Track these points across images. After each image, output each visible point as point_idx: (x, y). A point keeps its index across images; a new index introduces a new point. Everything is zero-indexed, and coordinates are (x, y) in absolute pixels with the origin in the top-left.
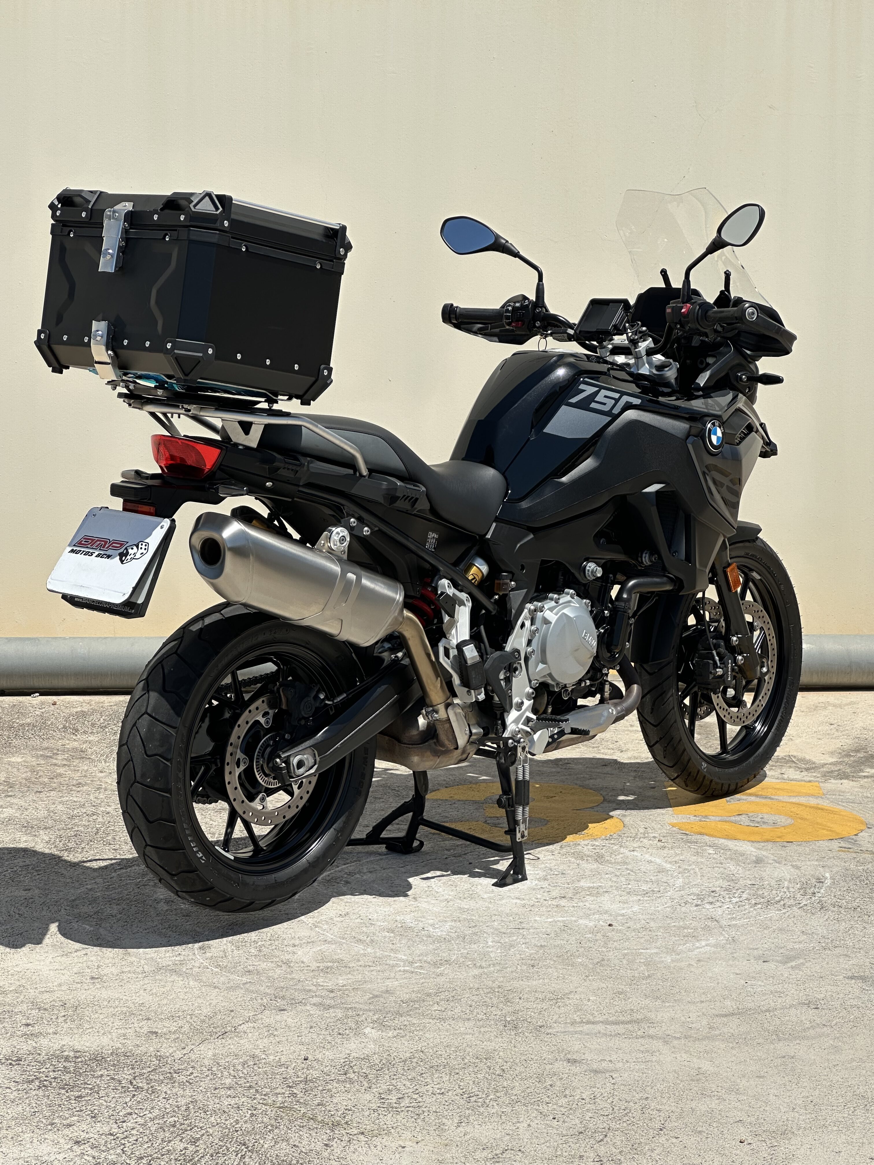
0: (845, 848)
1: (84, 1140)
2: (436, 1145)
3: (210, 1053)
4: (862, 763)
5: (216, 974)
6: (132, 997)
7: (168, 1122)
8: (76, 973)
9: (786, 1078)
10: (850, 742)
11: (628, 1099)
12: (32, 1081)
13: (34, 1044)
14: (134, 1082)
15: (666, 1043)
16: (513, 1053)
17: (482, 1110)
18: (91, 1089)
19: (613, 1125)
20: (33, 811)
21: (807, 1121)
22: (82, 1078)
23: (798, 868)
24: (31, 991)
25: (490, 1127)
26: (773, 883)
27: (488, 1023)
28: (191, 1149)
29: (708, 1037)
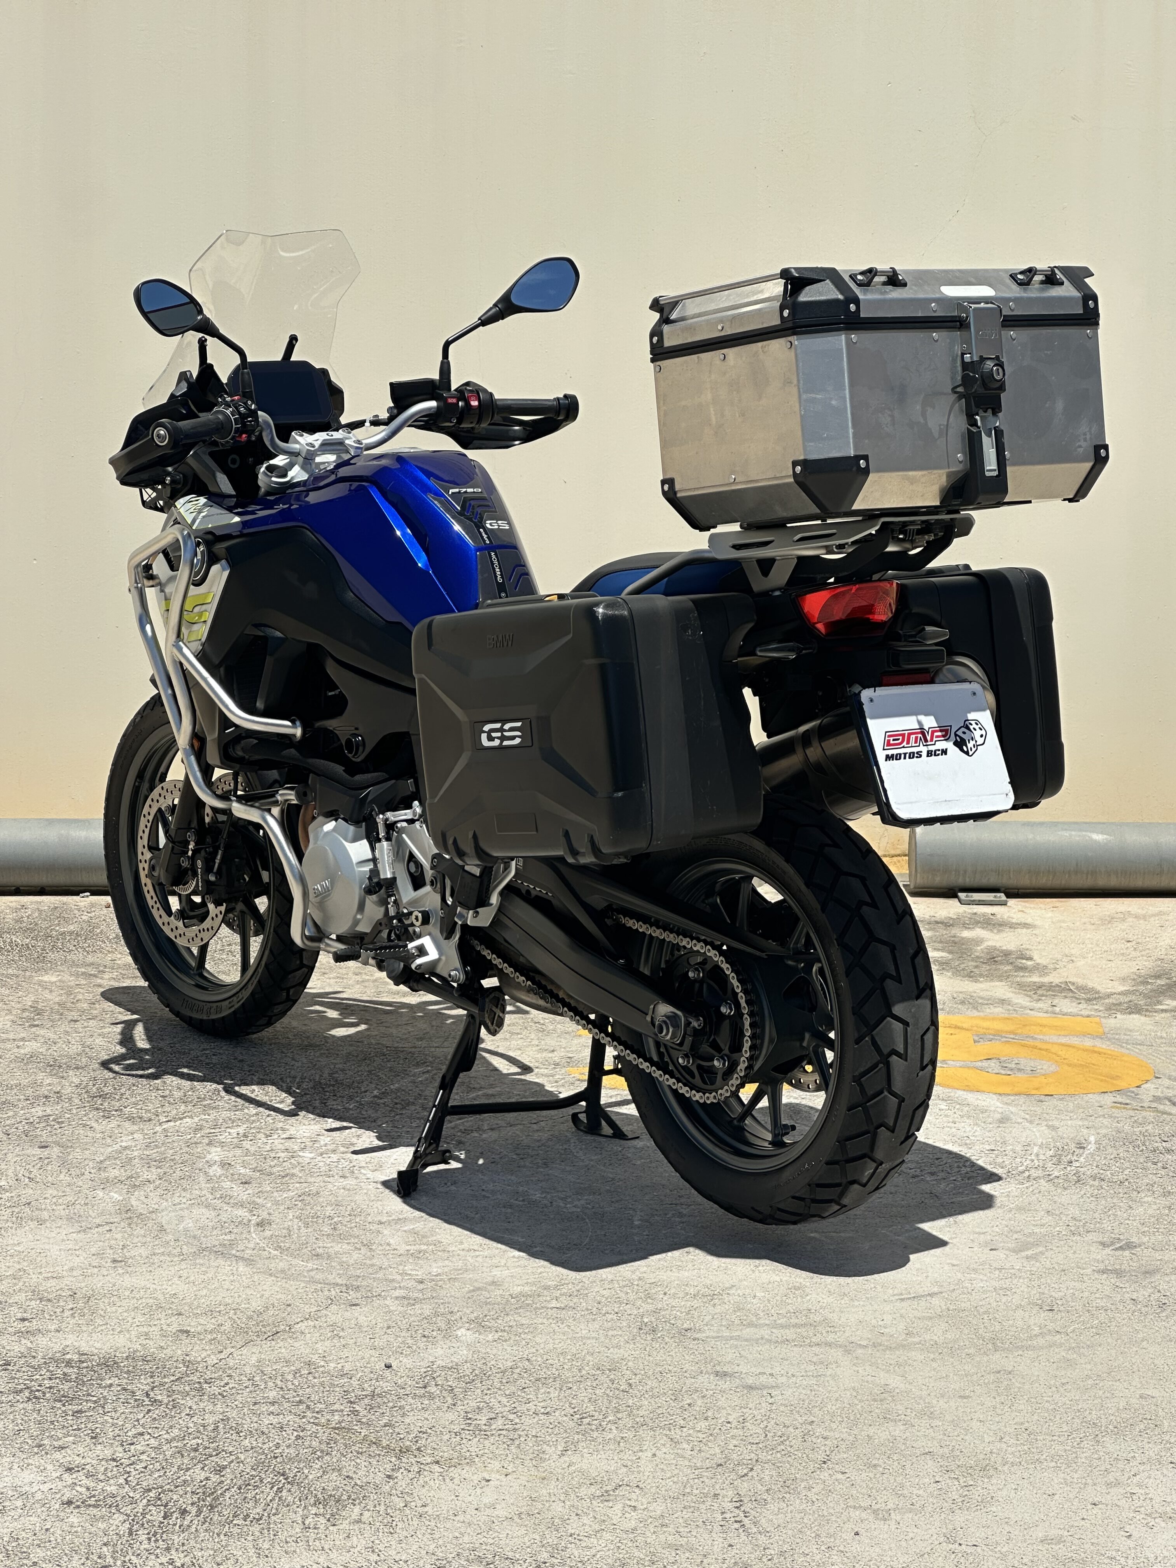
0: (1121, 1103)
1: (78, 1467)
2: (531, 1478)
3: (254, 1360)
4: (1162, 993)
5: (274, 1258)
6: (162, 1285)
7: (188, 1445)
8: (94, 1255)
9: (998, 1399)
10: (1149, 964)
11: (787, 1423)
12: (21, 1391)
13: (29, 1345)
14: (152, 1394)
15: (848, 1352)
16: (646, 1363)
17: (595, 1434)
18: (95, 1402)
19: (763, 1456)
20: (64, 1046)
21: (1017, 1454)
22: (85, 1389)
23: (1054, 1128)
24: (33, 1276)
25: (604, 1456)
26: (1019, 1148)
27: (618, 1324)
28: (214, 1480)
29: (903, 1346)
